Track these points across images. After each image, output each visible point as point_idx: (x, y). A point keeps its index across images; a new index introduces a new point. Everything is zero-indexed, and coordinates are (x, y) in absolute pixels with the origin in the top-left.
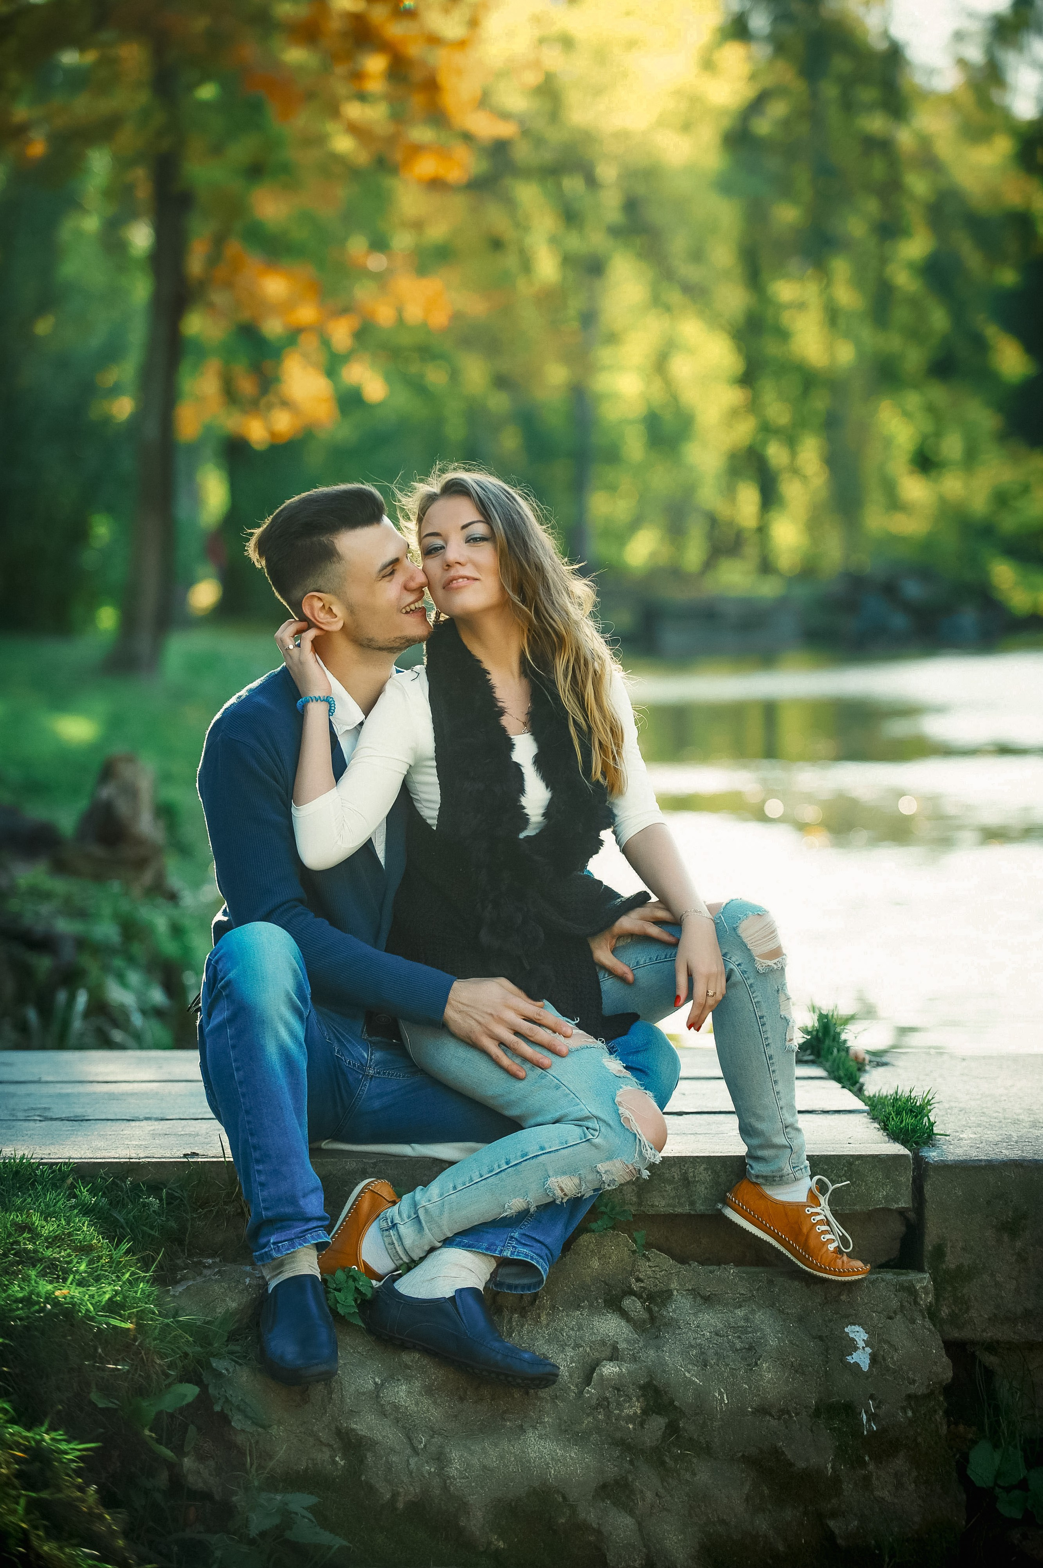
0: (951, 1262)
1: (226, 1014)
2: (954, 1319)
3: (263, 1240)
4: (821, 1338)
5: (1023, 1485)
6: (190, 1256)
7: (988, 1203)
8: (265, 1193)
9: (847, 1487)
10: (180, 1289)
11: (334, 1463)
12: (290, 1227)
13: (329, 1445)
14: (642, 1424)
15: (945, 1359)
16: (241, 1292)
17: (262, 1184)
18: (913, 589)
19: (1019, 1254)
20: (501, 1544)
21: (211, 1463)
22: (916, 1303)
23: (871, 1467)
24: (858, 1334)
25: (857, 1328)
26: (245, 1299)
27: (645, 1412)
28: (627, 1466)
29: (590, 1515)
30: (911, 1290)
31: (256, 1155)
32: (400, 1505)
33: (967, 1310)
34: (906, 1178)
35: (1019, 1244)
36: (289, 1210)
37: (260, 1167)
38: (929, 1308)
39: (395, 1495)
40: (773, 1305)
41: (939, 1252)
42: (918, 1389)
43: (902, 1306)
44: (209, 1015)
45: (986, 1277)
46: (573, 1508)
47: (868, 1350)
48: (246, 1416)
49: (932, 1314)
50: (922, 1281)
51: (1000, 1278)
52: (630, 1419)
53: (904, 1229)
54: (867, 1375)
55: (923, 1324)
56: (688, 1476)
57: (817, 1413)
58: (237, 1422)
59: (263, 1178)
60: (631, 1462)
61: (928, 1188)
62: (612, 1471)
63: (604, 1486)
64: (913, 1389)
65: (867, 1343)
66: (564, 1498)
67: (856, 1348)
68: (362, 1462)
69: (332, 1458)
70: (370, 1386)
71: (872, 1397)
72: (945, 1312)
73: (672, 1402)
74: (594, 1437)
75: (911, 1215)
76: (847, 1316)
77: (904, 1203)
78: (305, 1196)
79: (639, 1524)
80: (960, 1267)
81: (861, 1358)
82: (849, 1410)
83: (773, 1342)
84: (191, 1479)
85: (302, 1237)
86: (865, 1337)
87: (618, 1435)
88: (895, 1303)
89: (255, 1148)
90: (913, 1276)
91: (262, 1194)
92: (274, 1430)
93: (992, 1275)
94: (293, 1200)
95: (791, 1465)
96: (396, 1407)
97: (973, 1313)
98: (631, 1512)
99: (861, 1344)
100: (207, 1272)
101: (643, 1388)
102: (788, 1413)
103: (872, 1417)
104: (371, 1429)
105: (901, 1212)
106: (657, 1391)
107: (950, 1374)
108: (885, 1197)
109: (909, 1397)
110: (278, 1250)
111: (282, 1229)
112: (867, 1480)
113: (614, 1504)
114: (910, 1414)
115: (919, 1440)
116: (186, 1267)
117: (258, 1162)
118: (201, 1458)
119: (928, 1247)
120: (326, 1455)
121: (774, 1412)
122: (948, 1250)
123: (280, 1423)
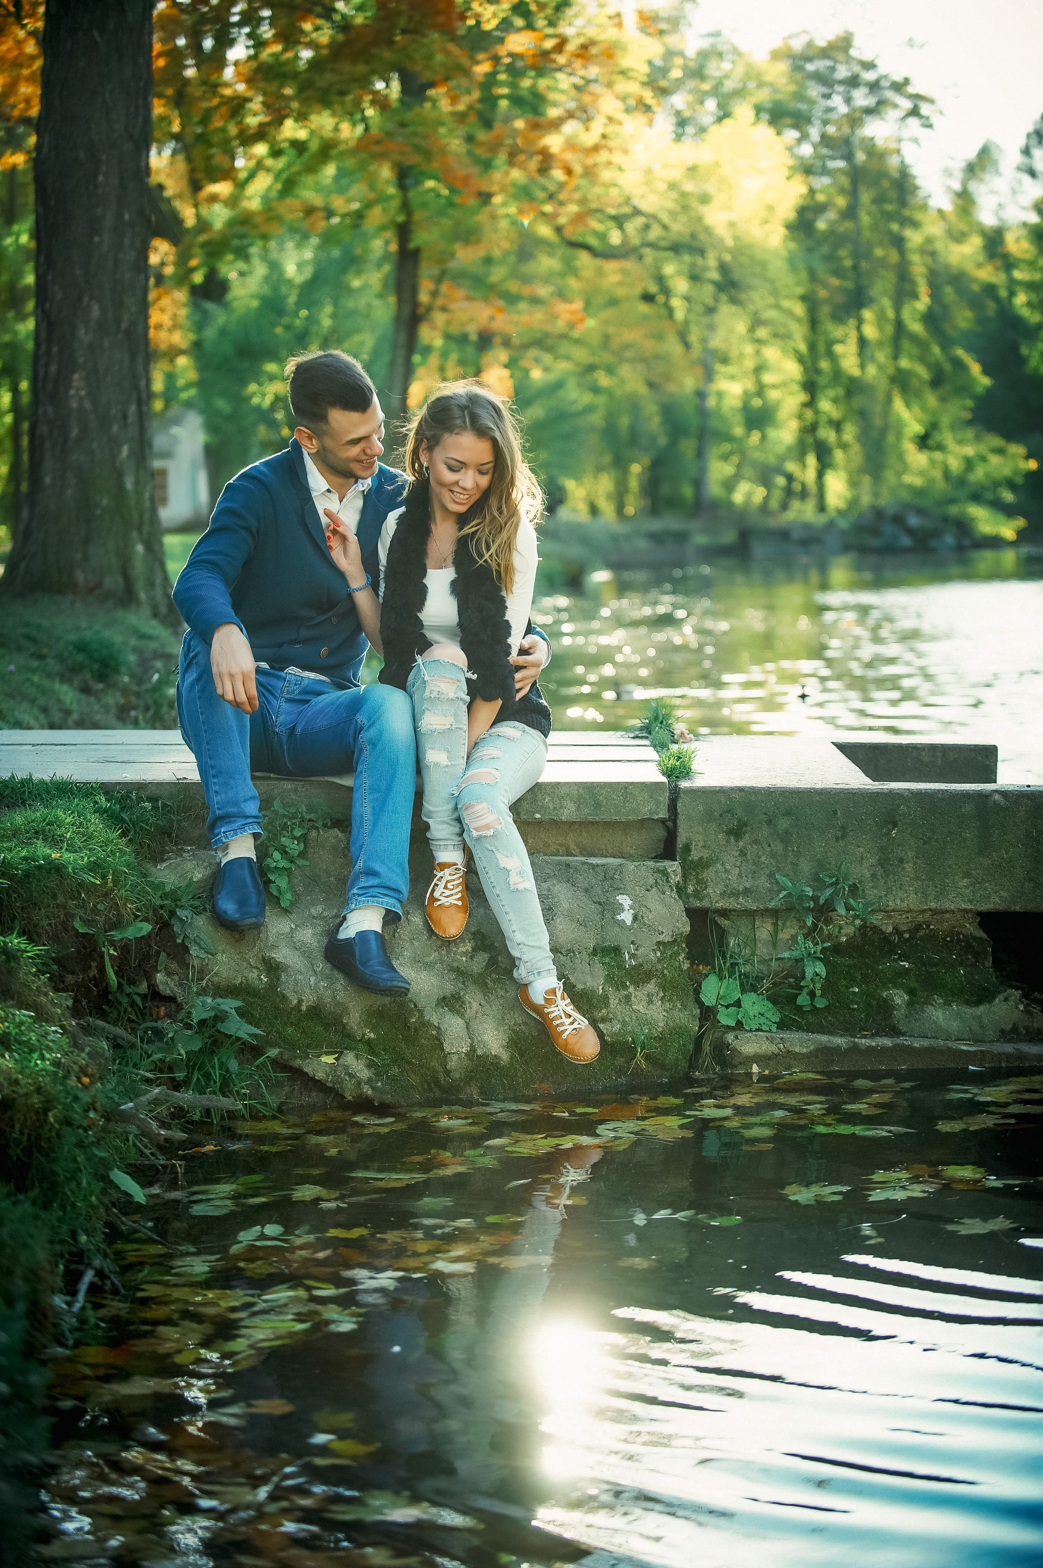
0: (695, 855)
1: (194, 676)
2: (697, 895)
3: (216, 831)
4: (600, 903)
5: (738, 1004)
6: (176, 844)
7: (721, 815)
8: (219, 798)
9: (613, 1002)
10: (164, 865)
11: (260, 979)
12: (234, 822)
13: (256, 968)
14: (472, 958)
15: (685, 918)
16: (205, 867)
17: (216, 792)
18: (914, 521)
19: (741, 851)
20: (372, 1036)
21: (176, 978)
22: (667, 881)
23: (631, 989)
24: (625, 900)
25: (625, 897)
26: (208, 872)
27: (474, 950)
28: (460, 985)
29: (432, 1017)
30: (665, 873)
31: (213, 772)
32: (304, 1008)
33: (706, 888)
34: (665, 798)
35: (741, 844)
36: (233, 810)
37: (216, 780)
38: (677, 885)
39: (300, 1001)
40: (568, 881)
41: (687, 849)
42: (666, 938)
43: (656, 883)
44: (183, 677)
45: (718, 866)
46: (421, 1012)
47: (632, 911)
48: (201, 948)
49: (680, 890)
50: (673, 867)
51: (728, 867)
52: (464, 954)
53: (666, 834)
54: (630, 929)
55: (671, 896)
56: (502, 993)
57: (594, 953)
58: (194, 951)
59: (217, 788)
60: (463, 983)
61: (679, 805)
62: (449, 988)
63: (444, 998)
64: (661, 938)
65: (631, 907)
66: (415, 1005)
67: (623, 910)
68: (278, 979)
69: (259, 976)
70: (288, 930)
71: (633, 943)
72: (690, 889)
73: (492, 944)
74: (438, 966)
75: (670, 824)
76: (618, 889)
77: (663, 814)
78: (245, 801)
79: (467, 1024)
80: (701, 859)
81: (627, 917)
82: (617, 951)
83: (565, 905)
84: (161, 987)
85: (242, 827)
86: (630, 902)
87: (455, 964)
88: (651, 881)
89: (212, 767)
90: (667, 864)
91: (216, 799)
92: (219, 957)
93: (723, 864)
94: (236, 804)
95: (574, 986)
96: (304, 944)
97: (710, 890)
98: (462, 1016)
99: (627, 907)
100: (185, 855)
101: (473, 934)
102: (573, 952)
103: (633, 956)
104: (285, 958)
105: (663, 821)
106: (484, 937)
107: (687, 929)
108: (650, 811)
109: (659, 943)
110: (226, 837)
111: (230, 822)
112: (628, 999)
113: (450, 1010)
114: (659, 954)
115: (666, 972)
116: (172, 851)
117: (214, 776)
118: (169, 974)
119: (680, 845)
120: (254, 974)
121: (563, 951)
122: (693, 847)
123: (223, 952)
